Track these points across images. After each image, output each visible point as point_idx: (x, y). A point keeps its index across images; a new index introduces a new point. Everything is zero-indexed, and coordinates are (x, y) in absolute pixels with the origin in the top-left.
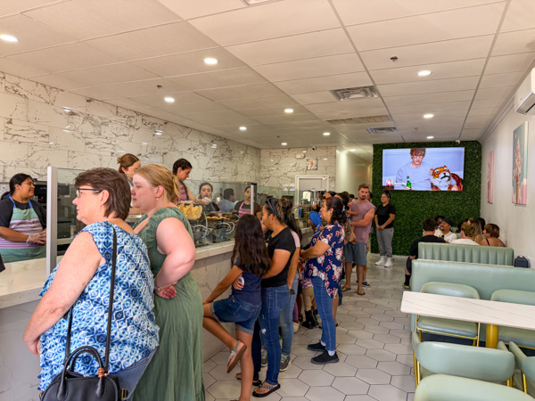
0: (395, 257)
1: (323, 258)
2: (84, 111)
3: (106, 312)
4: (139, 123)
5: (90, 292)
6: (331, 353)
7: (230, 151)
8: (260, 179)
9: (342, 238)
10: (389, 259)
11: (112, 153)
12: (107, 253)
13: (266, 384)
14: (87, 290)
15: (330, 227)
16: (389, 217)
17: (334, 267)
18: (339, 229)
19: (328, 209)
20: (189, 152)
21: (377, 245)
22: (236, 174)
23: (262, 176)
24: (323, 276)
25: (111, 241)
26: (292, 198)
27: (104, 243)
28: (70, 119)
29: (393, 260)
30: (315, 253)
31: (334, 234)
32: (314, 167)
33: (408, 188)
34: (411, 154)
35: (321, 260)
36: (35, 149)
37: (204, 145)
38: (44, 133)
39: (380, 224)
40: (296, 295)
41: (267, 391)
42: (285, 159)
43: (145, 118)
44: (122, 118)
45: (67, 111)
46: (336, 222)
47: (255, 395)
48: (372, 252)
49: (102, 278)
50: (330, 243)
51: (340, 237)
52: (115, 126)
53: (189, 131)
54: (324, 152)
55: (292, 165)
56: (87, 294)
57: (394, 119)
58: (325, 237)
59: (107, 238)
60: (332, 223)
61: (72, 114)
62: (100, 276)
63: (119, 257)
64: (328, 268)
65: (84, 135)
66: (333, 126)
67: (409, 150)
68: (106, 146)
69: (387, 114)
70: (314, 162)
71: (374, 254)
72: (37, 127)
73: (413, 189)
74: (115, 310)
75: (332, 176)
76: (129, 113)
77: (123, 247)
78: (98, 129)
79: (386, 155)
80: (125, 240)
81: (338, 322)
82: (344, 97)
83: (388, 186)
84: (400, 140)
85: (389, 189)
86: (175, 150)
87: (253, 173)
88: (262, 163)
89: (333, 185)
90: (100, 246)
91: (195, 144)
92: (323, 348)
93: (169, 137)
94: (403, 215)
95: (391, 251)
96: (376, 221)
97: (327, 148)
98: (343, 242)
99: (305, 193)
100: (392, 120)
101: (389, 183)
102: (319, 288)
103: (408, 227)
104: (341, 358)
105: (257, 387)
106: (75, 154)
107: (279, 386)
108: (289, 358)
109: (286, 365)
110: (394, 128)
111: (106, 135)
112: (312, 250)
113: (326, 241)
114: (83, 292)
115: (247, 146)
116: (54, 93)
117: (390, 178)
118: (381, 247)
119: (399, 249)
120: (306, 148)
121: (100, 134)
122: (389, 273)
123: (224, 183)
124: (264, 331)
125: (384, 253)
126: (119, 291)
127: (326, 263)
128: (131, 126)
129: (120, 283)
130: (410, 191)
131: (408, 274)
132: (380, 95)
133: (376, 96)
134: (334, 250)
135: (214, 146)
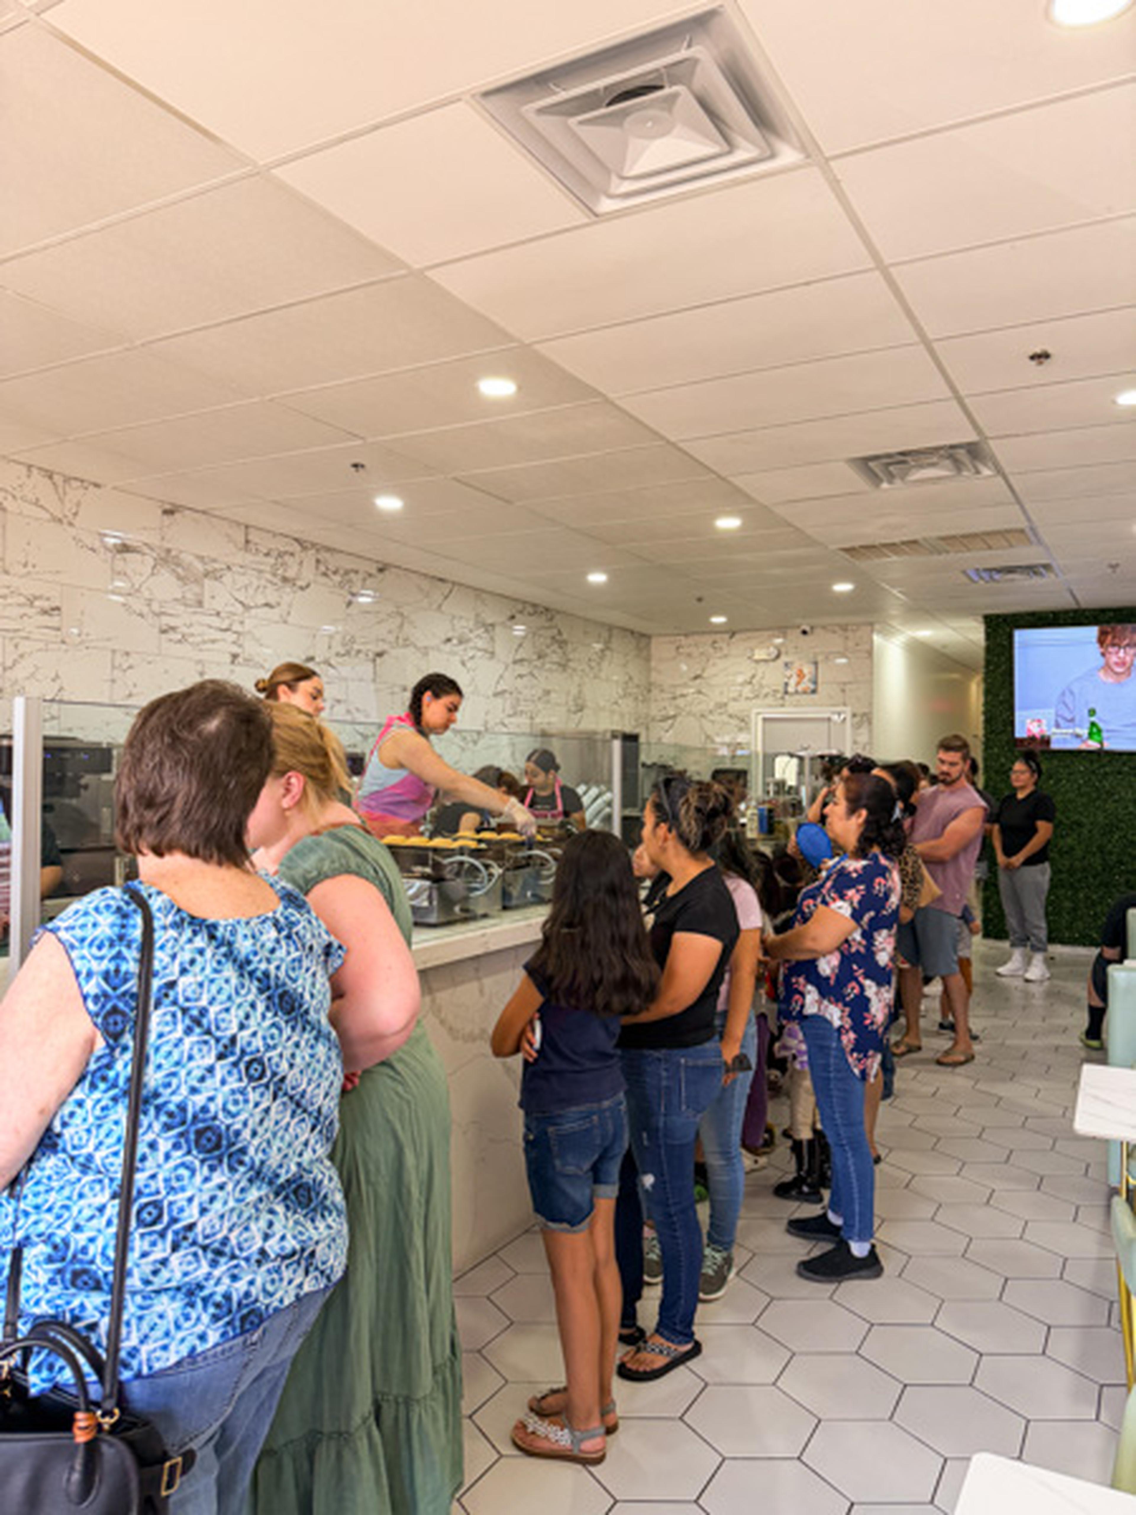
0: (1057, 949)
1: (835, 960)
2: (155, 541)
3: (114, 1196)
4: (308, 573)
5: (67, 1133)
6: (858, 1249)
7: (562, 644)
8: (648, 722)
9: (894, 900)
10: (1038, 959)
11: (235, 656)
12: (115, 1010)
13: (659, 1340)
14: (57, 1127)
15: (855, 865)
16: (1034, 831)
17: (871, 988)
18: (883, 872)
19: (852, 810)
20: (448, 647)
21: (1001, 916)
22: (581, 709)
23: (654, 712)
24: (835, 1014)
25: (131, 966)
26: (741, 775)
27: (106, 976)
28: (119, 565)
29: (1050, 961)
30: (809, 944)
31: (870, 887)
32: (806, 684)
33: (1093, 745)
34: (1101, 642)
35: (827, 966)
36: (25, 647)
37: (489, 627)
38: (46, 605)
39: (1009, 852)
40: (751, 1074)
41: (661, 1362)
42: (721, 664)
43: (324, 555)
44: (260, 558)
45: (111, 541)
46: (876, 850)
47: (626, 1373)
48: (987, 935)
49: (97, 1095)
50: (857, 915)
51: (887, 896)
52: (243, 580)
53: (445, 589)
54: (835, 641)
55: (740, 679)
56: (59, 1135)
57: (1046, 539)
58: (842, 897)
59: (119, 956)
60: (861, 852)
61: (125, 548)
62: (93, 1086)
63: (156, 1018)
64: (851, 991)
65: (155, 607)
66: (863, 564)
67: (1093, 632)
68: (219, 635)
69: (1023, 524)
70: (807, 670)
71: (991, 942)
72: (31, 588)
73: (1108, 746)
74: (140, 1193)
75: (860, 711)
76: (282, 545)
77: (172, 985)
78: (196, 589)
79: (1025, 645)
80: (185, 956)
81: (882, 1152)
82: (891, 477)
83: (1032, 739)
84: (1063, 602)
85: (1038, 748)
86: (407, 643)
87: (627, 705)
88: (654, 676)
89: (863, 738)
90: (92, 987)
91: (464, 625)
92: (833, 1231)
93: (391, 608)
94: (1080, 825)
95: (1043, 934)
96: (997, 844)
97: (844, 628)
98: (896, 912)
99: (781, 762)
100: (1040, 542)
101: (1035, 730)
102: (824, 1049)
103: (1097, 862)
104: (889, 1263)
105: (631, 1349)
106: (131, 661)
107: (697, 1349)
108: (728, 1262)
109: (719, 1281)
110: (1047, 567)
111: (217, 605)
112: (799, 936)
113: (843, 908)
114: (49, 1129)
115: (611, 628)
116: (74, 493)
117: (1038, 713)
118: (1012, 922)
119: (1069, 928)
120: (782, 630)
121: (200, 604)
122: (1038, 1002)
123: (544, 734)
124: (649, 1180)
125: (1023, 941)
126: (150, 1137)
127: (845, 974)
128: (285, 580)
129: (158, 1108)
130: (1100, 754)
131: (1097, 1003)
132: (999, 471)
133: (986, 472)
134: (868, 936)
135: (519, 630)
